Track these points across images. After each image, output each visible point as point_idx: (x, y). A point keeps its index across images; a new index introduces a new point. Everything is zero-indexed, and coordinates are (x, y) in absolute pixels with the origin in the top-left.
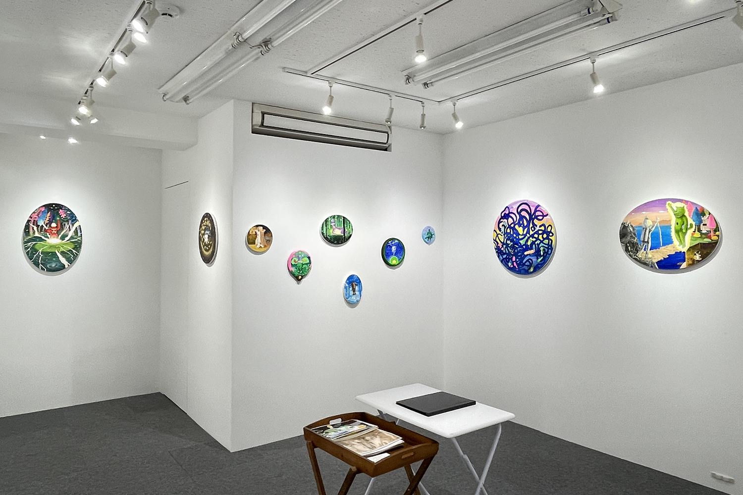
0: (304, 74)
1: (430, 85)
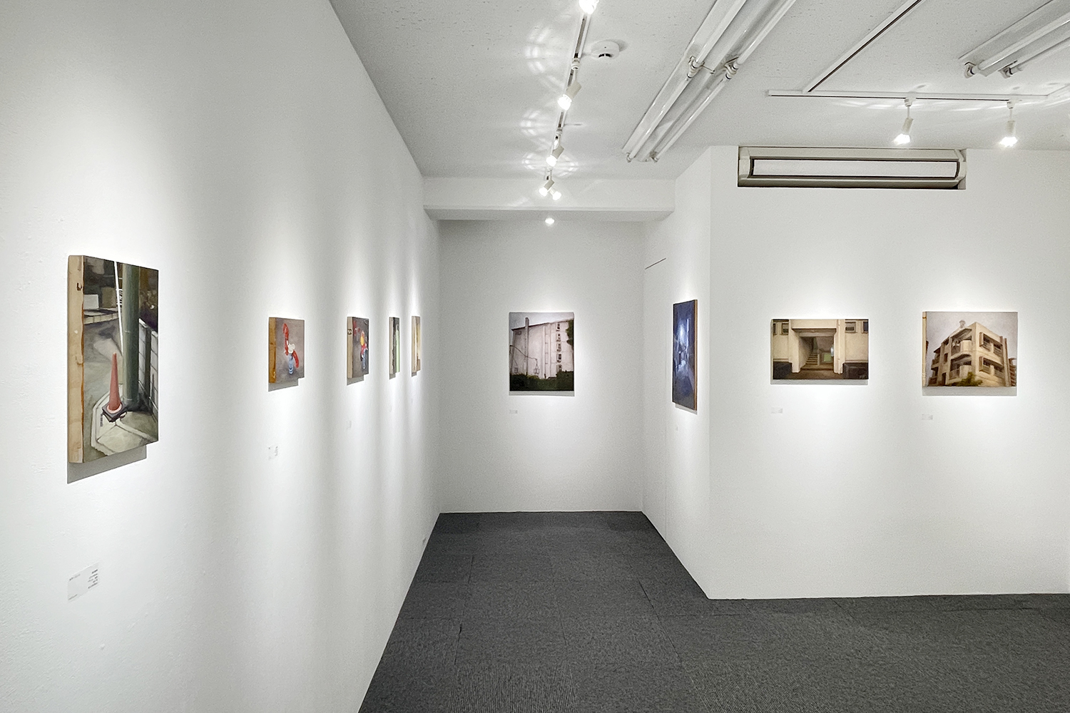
0: (799, 93)
1: (1016, 69)
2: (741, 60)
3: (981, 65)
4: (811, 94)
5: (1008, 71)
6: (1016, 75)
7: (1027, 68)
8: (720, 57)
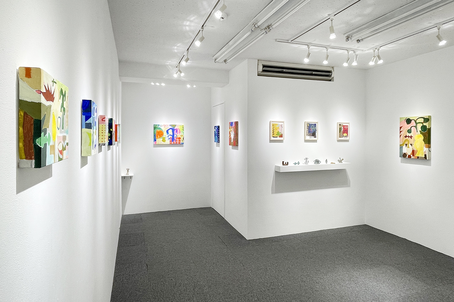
0: (287, 41)
1: (361, 40)
2: (274, 27)
3: (351, 38)
4: (291, 42)
5: (358, 41)
6: (361, 42)
7: (365, 40)
8: (266, 25)
